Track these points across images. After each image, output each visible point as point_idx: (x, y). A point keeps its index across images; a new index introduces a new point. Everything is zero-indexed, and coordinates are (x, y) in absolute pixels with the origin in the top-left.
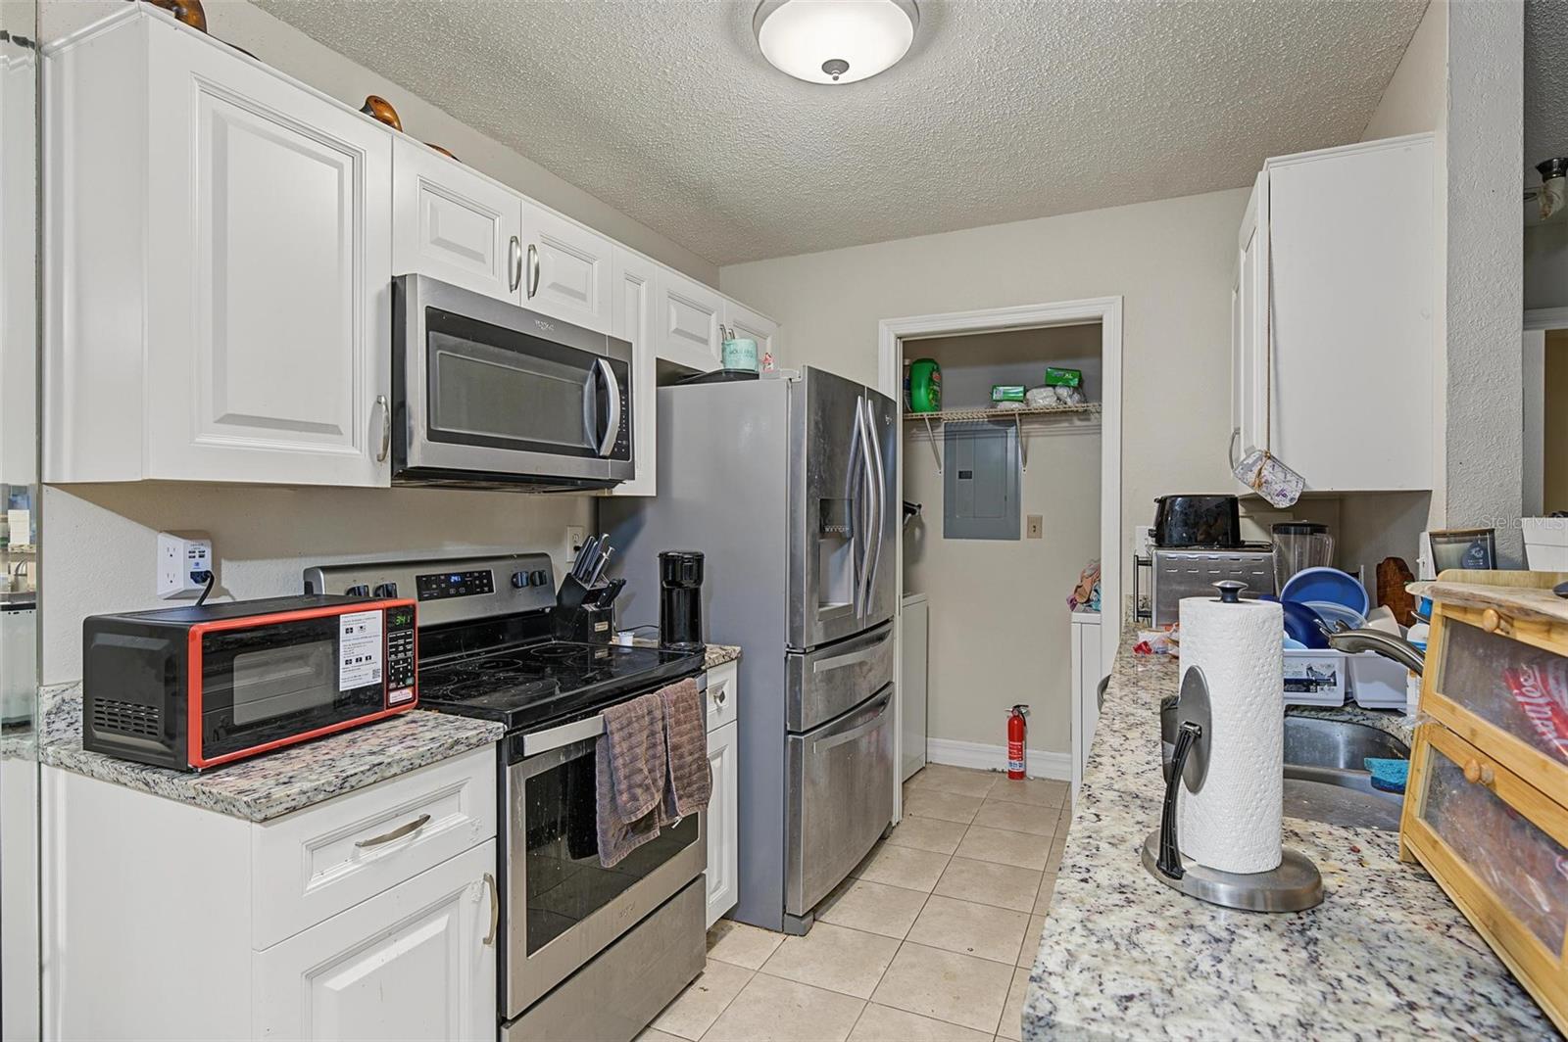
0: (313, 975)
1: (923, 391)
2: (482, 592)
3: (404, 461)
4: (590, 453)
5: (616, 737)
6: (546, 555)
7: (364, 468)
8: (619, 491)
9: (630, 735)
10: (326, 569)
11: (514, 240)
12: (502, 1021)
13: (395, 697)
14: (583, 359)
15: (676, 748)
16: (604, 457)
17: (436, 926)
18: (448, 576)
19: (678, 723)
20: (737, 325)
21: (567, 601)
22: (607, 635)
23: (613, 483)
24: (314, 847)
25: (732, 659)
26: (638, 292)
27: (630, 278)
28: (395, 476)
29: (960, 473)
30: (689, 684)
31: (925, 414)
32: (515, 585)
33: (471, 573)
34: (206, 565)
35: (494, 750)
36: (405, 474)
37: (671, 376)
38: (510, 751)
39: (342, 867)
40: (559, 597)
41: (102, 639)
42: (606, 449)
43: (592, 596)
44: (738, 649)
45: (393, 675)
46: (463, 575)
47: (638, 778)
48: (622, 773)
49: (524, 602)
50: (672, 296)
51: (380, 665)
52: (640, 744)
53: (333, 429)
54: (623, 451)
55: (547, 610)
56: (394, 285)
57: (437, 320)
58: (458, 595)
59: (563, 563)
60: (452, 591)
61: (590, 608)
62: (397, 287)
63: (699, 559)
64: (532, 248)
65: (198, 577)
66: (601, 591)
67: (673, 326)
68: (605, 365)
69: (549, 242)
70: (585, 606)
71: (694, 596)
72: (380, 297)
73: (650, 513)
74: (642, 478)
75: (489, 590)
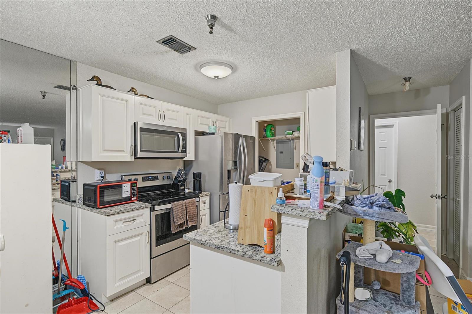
0: (116, 242)
1: (269, 132)
2: (156, 180)
3: (136, 156)
4: (177, 152)
5: (174, 208)
6: (171, 172)
7: (128, 157)
8: (184, 159)
9: (177, 208)
10: (125, 175)
11: (160, 111)
12: (151, 258)
13: (133, 199)
14: (176, 134)
15: (189, 212)
16: (180, 153)
17: (138, 238)
18: (149, 177)
19: (189, 207)
20: (217, 120)
21: (175, 182)
22: (184, 189)
23: (183, 158)
24: (116, 221)
25: (208, 195)
26: (190, 117)
27: (187, 114)
28: (135, 158)
29: (280, 152)
30: (194, 200)
31: (269, 138)
32: (163, 179)
33: (154, 176)
34: (103, 175)
35: (149, 209)
37: (198, 133)
38: (152, 209)
39: (120, 225)
40: (174, 182)
41: (86, 187)
42: (180, 151)
43: (180, 181)
44: (209, 193)
45: (133, 195)
46: (152, 177)
47: (178, 216)
48: (175, 215)
49: (166, 182)
50: (199, 116)
51: (130, 193)
52: (179, 210)
53: (123, 151)
54: (184, 151)
55: (172, 184)
56: (134, 124)
57: (142, 129)
58: (151, 180)
59: (175, 174)
60: (150, 180)
61: (180, 184)
62: (135, 124)
63: (200, 174)
64: (163, 112)
65: (102, 177)
66: (182, 180)
67: (199, 123)
68: (179, 134)
69: (167, 110)
70: (179, 183)
71: (200, 181)
72: (132, 126)
73: (194, 164)
74: (190, 156)
75: (158, 180)
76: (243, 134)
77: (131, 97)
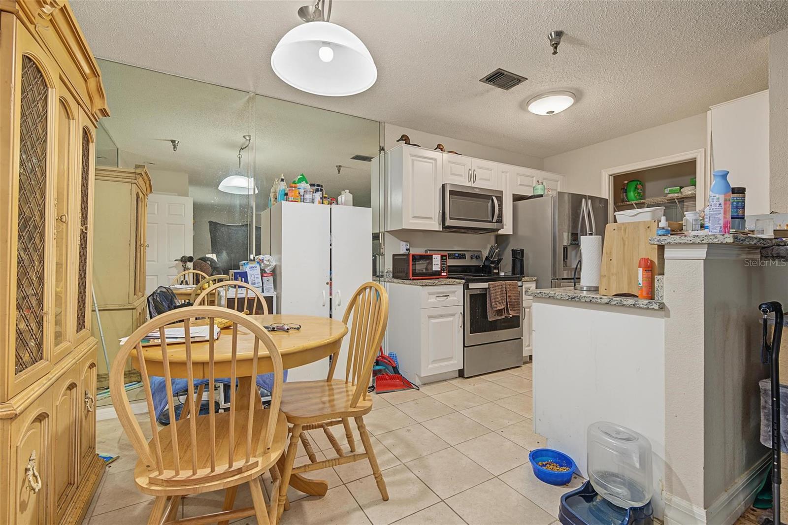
0: (430, 317)
1: (632, 193)
2: (463, 259)
3: (445, 225)
4: (491, 222)
5: (492, 289)
6: (480, 251)
7: (436, 226)
8: (500, 232)
9: (495, 289)
10: (429, 250)
11: (470, 169)
12: (464, 346)
13: (443, 274)
14: (489, 198)
15: (509, 296)
16: (494, 223)
17: (451, 319)
18: (455, 254)
19: (510, 290)
20: (544, 179)
21: (486, 263)
22: (498, 273)
23: (498, 230)
24: (430, 294)
25: (533, 281)
26: (506, 176)
27: (503, 172)
28: (443, 228)
30: (515, 283)
31: (633, 202)
32: (472, 258)
34: (408, 248)
35: (462, 286)
36: (446, 228)
37: (517, 198)
38: (466, 287)
39: (433, 299)
40: (484, 263)
41: (396, 257)
42: (495, 220)
43: (493, 262)
44: (536, 278)
45: (443, 271)
46: (459, 254)
47: (497, 300)
48: (493, 298)
49: (474, 263)
50: (518, 174)
51: (440, 267)
52: (498, 292)
53: (431, 218)
54: (500, 220)
55: (481, 265)
57: (451, 192)
58: (457, 259)
59: (485, 253)
61: (493, 265)
62: (444, 186)
63: (522, 251)
64: (474, 170)
65: (407, 250)
66: (495, 261)
67: (519, 184)
68: (494, 198)
69: (479, 167)
70: (491, 265)
71: (522, 261)
72: (440, 189)
73: (511, 240)
74: (507, 229)
75: (465, 259)
76: (587, 195)
77: (437, 154)
